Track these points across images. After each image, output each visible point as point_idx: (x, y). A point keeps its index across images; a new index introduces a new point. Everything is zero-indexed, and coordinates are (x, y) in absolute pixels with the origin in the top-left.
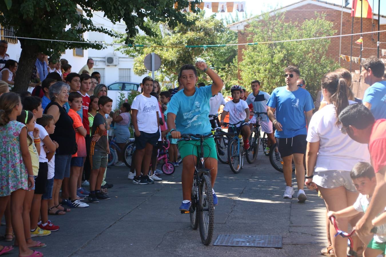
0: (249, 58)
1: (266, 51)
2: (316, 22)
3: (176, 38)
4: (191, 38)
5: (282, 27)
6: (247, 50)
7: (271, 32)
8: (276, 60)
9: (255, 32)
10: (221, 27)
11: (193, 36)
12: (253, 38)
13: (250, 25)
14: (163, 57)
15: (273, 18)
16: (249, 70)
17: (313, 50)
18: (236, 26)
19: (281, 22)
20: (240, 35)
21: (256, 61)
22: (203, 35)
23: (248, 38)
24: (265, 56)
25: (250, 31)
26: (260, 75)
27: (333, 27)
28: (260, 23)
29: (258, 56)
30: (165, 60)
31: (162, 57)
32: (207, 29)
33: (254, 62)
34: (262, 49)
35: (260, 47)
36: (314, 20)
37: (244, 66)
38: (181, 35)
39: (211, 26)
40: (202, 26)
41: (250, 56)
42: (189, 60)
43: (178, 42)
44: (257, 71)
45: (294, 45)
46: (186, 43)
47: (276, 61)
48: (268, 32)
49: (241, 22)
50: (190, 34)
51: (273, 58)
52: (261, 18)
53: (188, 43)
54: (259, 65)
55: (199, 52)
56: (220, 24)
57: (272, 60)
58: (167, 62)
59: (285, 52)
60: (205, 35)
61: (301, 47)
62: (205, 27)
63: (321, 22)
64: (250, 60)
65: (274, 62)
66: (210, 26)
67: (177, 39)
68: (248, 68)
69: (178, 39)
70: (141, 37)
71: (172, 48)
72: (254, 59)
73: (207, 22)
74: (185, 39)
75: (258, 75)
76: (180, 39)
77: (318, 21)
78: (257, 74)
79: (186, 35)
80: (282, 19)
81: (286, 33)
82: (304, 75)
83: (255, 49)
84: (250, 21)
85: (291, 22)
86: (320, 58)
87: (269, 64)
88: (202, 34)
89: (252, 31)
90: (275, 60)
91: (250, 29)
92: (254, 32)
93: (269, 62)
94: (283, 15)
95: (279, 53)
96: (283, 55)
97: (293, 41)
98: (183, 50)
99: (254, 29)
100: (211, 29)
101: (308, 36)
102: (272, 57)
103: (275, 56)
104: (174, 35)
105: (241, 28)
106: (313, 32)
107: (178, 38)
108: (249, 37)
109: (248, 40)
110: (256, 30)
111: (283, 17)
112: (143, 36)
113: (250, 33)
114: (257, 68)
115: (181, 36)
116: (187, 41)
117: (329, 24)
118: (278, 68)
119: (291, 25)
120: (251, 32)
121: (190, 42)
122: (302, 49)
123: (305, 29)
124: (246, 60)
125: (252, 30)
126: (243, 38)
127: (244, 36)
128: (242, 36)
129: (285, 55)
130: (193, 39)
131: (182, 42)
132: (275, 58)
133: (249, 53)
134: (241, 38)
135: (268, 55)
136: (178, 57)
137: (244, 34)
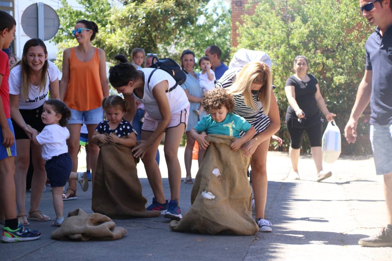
0: (248, 40)
1: (275, 21)
4: (151, 9)
6: (244, 24)
8: (295, 39)
11: (155, 6)
12: (254, 7)
14: (107, 43)
17: (359, 25)
20: (236, 7)
21: (259, 43)
22: (173, 5)
24: (276, 32)
29: (264, 34)
30: (111, 47)
31: (105, 42)
33: (257, 45)
34: (270, 22)
35: (267, 19)
38: (136, 5)
41: (249, 34)
43: (130, 16)
45: (327, 13)
46: (143, 18)
47: (295, 42)
50: (151, 4)
51: (290, 37)
53: (147, 18)
54: (266, 49)
55: (166, 35)
57: (289, 41)
58: (113, 51)
60: (177, 6)
61: (338, 17)
64: (250, 43)
65: (291, 42)
67: (129, 11)
69: (131, 12)
70: (74, 12)
71: (121, 28)
72: (257, 40)
74: (143, 12)
76: (135, 12)
79: (144, 5)
82: (344, 66)
87: (283, 45)
88: (171, 3)
90: (292, 39)
93: (282, 42)
95: (300, 28)
96: (307, 31)
97: (324, 9)
98: (139, 30)
102: (288, 35)
103: (293, 34)
104: (125, 7)
107: (131, 10)
109: (245, 9)
112: (77, 11)
115: (137, 7)
116: (145, 15)
121: (151, 17)
124: (245, 41)
126: (240, 12)
127: (241, 8)
128: (237, 9)
129: (311, 31)
130: (156, 12)
131: (136, 17)
132: (292, 35)
133: (247, 30)
134: (237, 12)
135: (280, 31)
136: (131, 43)
137: (241, 5)
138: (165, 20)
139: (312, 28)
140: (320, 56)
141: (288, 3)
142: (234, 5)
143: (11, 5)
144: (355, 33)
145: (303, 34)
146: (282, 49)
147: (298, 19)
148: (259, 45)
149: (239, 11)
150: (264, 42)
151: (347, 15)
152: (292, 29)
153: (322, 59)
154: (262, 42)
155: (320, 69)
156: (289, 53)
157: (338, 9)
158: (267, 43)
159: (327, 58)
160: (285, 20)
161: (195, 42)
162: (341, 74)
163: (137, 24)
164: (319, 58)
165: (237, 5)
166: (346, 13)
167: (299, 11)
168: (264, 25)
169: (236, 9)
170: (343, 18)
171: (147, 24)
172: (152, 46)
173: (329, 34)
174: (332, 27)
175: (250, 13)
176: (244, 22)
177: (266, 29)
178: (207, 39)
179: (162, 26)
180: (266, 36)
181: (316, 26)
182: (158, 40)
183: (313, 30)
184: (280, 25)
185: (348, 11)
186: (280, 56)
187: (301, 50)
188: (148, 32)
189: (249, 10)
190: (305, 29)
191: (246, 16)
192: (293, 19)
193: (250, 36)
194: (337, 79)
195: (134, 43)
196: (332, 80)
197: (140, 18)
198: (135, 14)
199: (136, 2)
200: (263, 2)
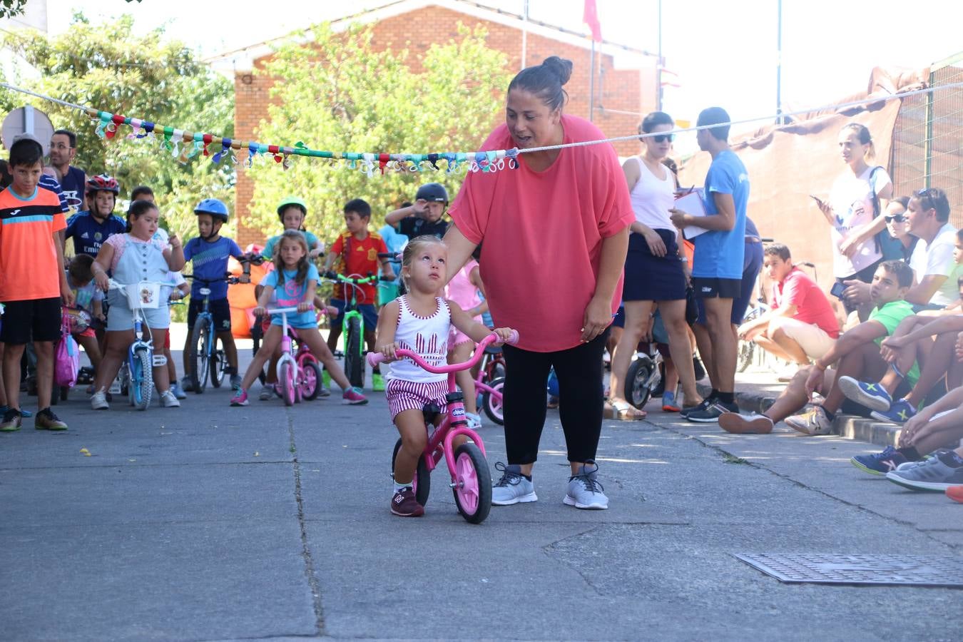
2: (462, 49)
3: (57, 87)
4: (101, 86)
5: (365, 62)
6: (273, 123)
9: (289, 75)
10: (186, 59)
11: (107, 81)
13: (276, 56)
15: (342, 38)
16: (279, 177)
17: (454, 128)
18: (230, 58)
19: (361, 51)
20: (242, 85)
22: (138, 80)
23: (272, 91)
25: (276, 70)
26: (312, 191)
27: (505, 67)
28: (307, 51)
32: (147, 64)
34: (314, 122)
36: (455, 45)
37: (261, 167)
38: (71, 77)
39: (157, 55)
40: (133, 53)
41: (282, 139)
43: (64, 96)
44: (305, 181)
45: (405, 111)
46: (87, 100)
49: (245, 49)
50: (99, 78)
51: (349, 147)
52: (311, 37)
53: (93, 101)
56: (182, 52)
59: (379, 128)
60: (144, 80)
61: (422, 117)
62: (143, 57)
63: (475, 50)
67: (59, 89)
69: (65, 89)
73: (146, 43)
74: (85, 89)
75: (309, 193)
76: (70, 90)
77: (467, 49)
78: (305, 190)
79: (88, 78)
80: (364, 41)
83: (291, 121)
84: (279, 44)
85: (388, 50)
88: (135, 76)
89: (282, 71)
91: (276, 66)
92: (286, 74)
94: (368, 31)
95: (365, 134)
96: (376, 139)
97: (401, 102)
99: (286, 69)
100: (159, 66)
103: (356, 141)
104: (48, 79)
105: (246, 66)
106: (457, 75)
107: (64, 86)
108: (274, 86)
109: (271, 97)
110: (293, 70)
111: (368, 36)
113: (277, 78)
114: (304, 173)
115: (73, 80)
116: (90, 95)
117: (496, 58)
119: (390, 58)
120: (278, 73)
121: (99, 100)
122: (428, 123)
123: (433, 68)
125: (283, 67)
126: (250, 93)
127: (252, 88)
128: (245, 89)
130: (109, 90)
131: (75, 99)
132: (352, 145)
134: (245, 93)
137: (251, 83)
139: (383, 133)
140: (395, 178)
141: (339, 87)
142: (240, 81)
144: (445, 140)
147: (360, 119)
149: (247, 91)
151: (437, 117)
152: (351, 134)
155: (395, 198)
165: (244, 82)
168: (300, 123)
169: (243, 88)
170: (431, 121)
172: (97, 148)
175: (278, 101)
176: (273, 119)
184: (332, 128)
189: (276, 96)
191: (272, 108)
192: (350, 116)
197: (82, 100)
198: (72, 92)
199: (70, 71)
200: (299, 84)
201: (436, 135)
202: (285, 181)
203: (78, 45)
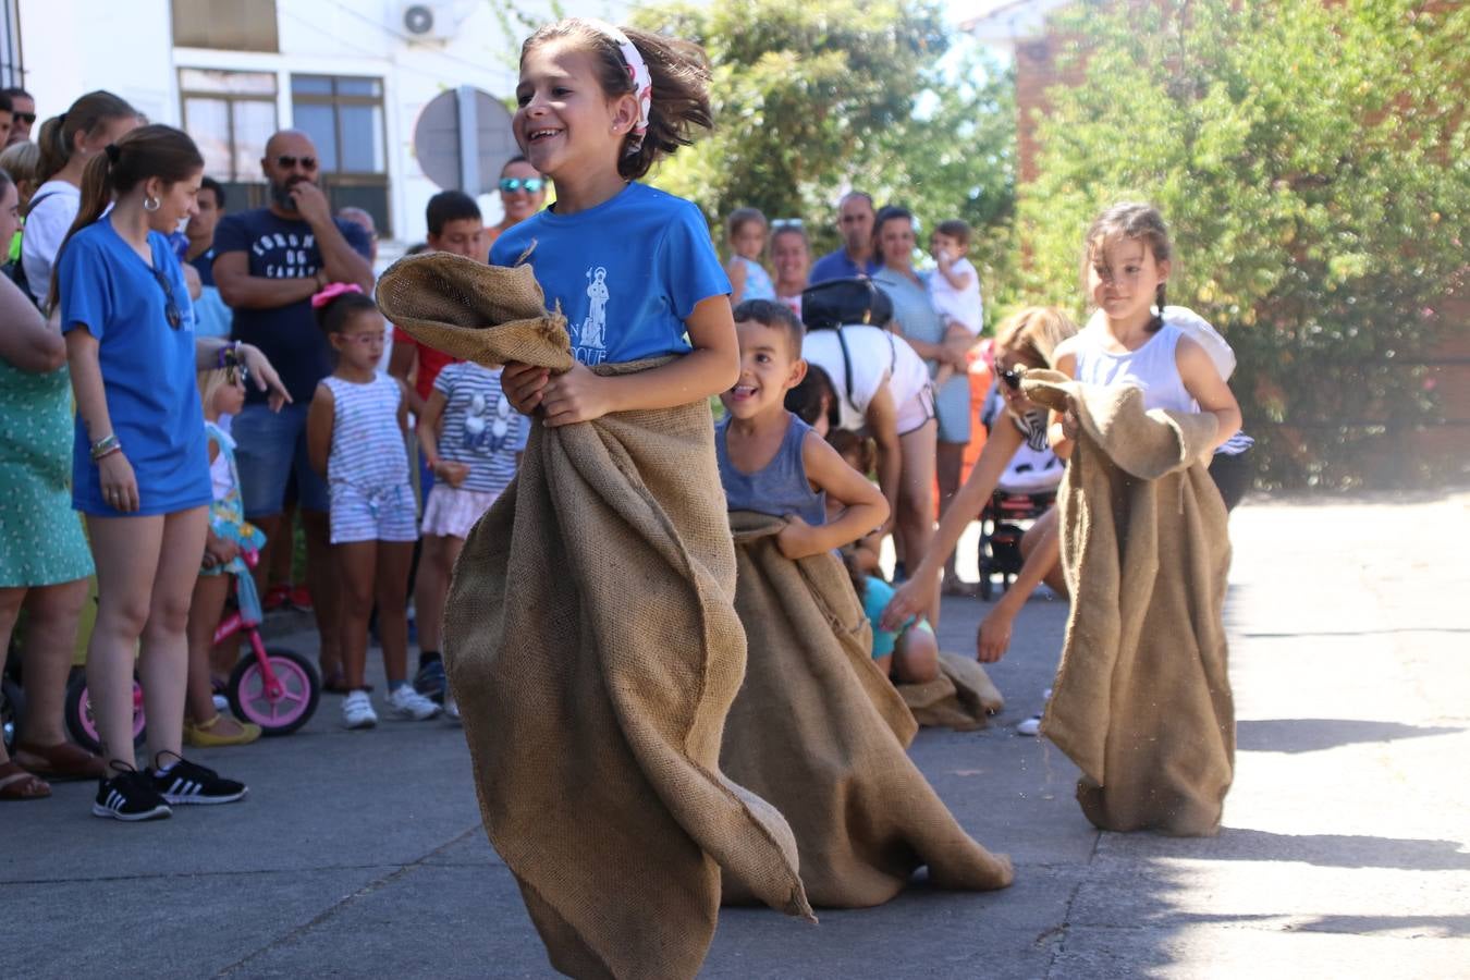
0: (1070, 159)
1: (1149, 102)
4: (779, 83)
6: (1057, 115)
7: (1181, 30)
8: (1211, 151)
9: (1095, 31)
10: (929, 25)
11: (789, 73)
12: (1083, 62)
16: (1068, 213)
17: (1404, 100)
18: (1003, 17)
20: (1029, 63)
21: (1104, 169)
22: (842, 67)
23: (1061, 59)
24: (1153, 133)
29: (1114, 141)
32: (858, 40)
33: (1096, 174)
34: (1133, 105)
35: (1125, 94)
37: (1043, 199)
38: (737, 71)
40: (834, 24)
41: (1075, 143)
42: (779, 196)
45: (1303, 69)
46: (757, 110)
47: (1209, 159)
48: (1163, 23)
50: (779, 68)
51: (1196, 146)
53: (768, 109)
54: (1123, 184)
55: (826, 156)
56: (923, 15)
57: (1191, 159)
60: (854, 68)
61: (1338, 78)
62: (853, 29)
64: (1074, 168)
65: (1199, 161)
66: (877, 20)
68: (1069, 207)
69: (721, 94)
72: (1097, 159)
74: (755, 91)
76: (732, 94)
79: (759, 70)
81: (1255, 25)
82: (1362, 223)
83: (1097, 111)
86: (1446, 137)
87: (1175, 174)
88: (840, 61)
89: (1082, 22)
90: (1202, 151)
92: (1087, 29)
93: (1172, 163)
95: (1224, 116)
96: (1243, 127)
97: (1296, 55)
98: (746, 144)
99: (1088, 16)
100: (879, 40)
101: (1378, 15)
102: (1190, 137)
103: (1204, 135)
105: (1031, 26)
108: (1063, 51)
109: (1058, 71)
113: (1069, 36)
115: (738, 76)
116: (760, 101)
118: (1220, 197)
120: (1073, 28)
121: (781, 107)
124: (1058, 165)
126: (1042, 77)
127: (1045, 67)
128: (1035, 70)
129: (1256, 125)
130: (793, 89)
131: (737, 108)
132: (1202, 140)
133: (1067, 131)
134: (1034, 77)
135: (1165, 130)
136: (724, 184)
137: (1043, 58)
138: (820, 112)
139: (1259, 114)
140: (1288, 197)
141: (1188, 43)
142: (1025, 57)
143: (375, 91)
144: (1392, 123)
145: (1235, 133)
146: (1173, 183)
147: (1218, 92)
148: (1103, 175)
149: (1037, 74)
150: (1119, 166)
151: (1366, 73)
152: (1199, 121)
153: (1294, 206)
154: (1110, 164)
155: (1289, 235)
156: (1194, 193)
157: (1338, 54)
158: (1126, 168)
159: (1310, 203)
160: (1178, 95)
161: (910, 171)
162: (1354, 249)
163: (740, 127)
164: (1286, 204)
165: (1031, 57)
166: (1363, 65)
167: (1219, 65)
168: (1114, 112)
169: (1031, 68)
170: (1354, 81)
171: (767, 128)
172: (783, 189)
173: (1312, 131)
174: (1322, 108)
175: (1073, 78)
176: (1058, 108)
177: (1120, 124)
178: (945, 160)
179: (812, 130)
180: (1123, 146)
181: (1271, 107)
182: (801, 172)
183: (1264, 119)
184: (1164, 112)
185: (1368, 59)
186: (1166, 202)
187: (1230, 183)
188: (773, 152)
189: (1067, 69)
190: (1241, 118)
191: (1060, 90)
192: (1202, 91)
193: (1075, 150)
194: (1341, 265)
195: (731, 185)
196: (1323, 267)
197: (748, 111)
198: (733, 98)
199: (735, 62)
200: (1112, 43)
201: (1372, 113)
202: (1077, 218)
203: (743, 16)
